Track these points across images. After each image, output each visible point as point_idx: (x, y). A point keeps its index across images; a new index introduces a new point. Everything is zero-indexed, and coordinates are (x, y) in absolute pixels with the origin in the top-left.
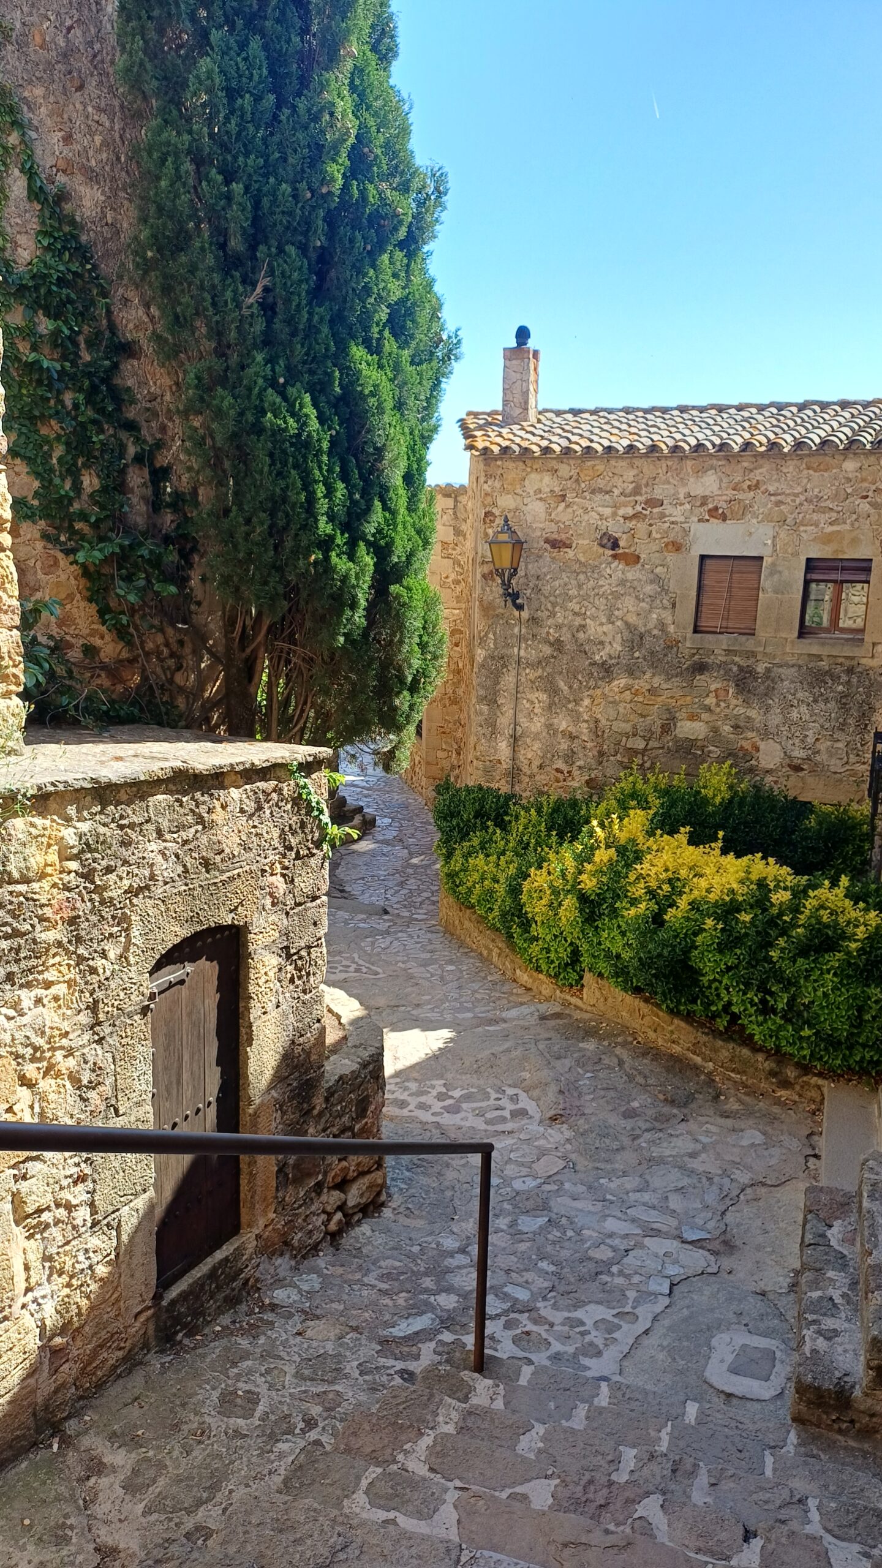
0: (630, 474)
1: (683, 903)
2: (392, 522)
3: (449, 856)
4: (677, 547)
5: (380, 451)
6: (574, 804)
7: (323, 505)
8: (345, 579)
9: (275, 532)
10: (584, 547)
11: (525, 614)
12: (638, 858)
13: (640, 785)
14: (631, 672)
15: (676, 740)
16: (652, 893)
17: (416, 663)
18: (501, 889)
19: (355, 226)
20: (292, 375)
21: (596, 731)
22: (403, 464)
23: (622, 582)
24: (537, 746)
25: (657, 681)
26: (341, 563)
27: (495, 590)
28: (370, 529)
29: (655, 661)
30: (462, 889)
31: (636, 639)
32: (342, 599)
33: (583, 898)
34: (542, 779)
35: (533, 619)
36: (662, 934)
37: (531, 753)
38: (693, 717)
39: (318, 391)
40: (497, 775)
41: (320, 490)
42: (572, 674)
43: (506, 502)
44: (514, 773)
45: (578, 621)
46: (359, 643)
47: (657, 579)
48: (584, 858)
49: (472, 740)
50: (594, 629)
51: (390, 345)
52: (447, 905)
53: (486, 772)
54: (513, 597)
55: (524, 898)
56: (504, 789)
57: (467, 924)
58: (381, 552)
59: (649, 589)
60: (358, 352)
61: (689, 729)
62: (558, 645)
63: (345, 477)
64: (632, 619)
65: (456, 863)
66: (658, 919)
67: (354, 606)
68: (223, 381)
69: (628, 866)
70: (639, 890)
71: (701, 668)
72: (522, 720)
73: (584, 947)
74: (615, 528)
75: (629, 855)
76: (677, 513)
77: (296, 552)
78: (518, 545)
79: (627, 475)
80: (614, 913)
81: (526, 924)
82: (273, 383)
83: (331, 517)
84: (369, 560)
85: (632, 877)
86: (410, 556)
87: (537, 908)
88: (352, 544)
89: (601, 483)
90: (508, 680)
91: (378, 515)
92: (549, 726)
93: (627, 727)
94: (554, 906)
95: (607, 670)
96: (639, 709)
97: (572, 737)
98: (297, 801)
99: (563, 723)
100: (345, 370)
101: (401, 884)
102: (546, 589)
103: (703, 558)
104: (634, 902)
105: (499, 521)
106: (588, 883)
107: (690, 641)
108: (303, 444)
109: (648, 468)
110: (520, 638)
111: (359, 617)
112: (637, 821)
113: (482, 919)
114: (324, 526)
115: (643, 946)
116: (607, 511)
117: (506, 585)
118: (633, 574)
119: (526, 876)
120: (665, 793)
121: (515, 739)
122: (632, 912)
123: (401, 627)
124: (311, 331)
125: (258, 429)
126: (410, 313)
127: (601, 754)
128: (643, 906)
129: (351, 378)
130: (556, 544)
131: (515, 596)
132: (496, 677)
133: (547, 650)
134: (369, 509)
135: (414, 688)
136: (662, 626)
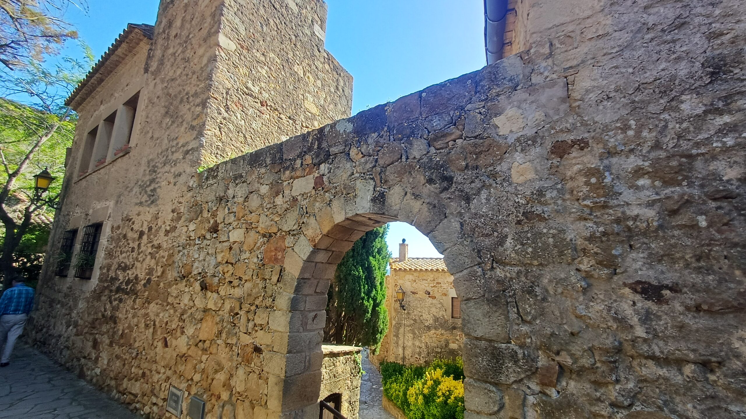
0: (432, 276)
1: (452, 397)
2: (377, 293)
3: (385, 384)
4: (446, 295)
5: (375, 278)
6: (421, 368)
7: (363, 290)
8: (367, 306)
9: (352, 296)
10: (421, 294)
11: (406, 312)
12: (439, 383)
13: (440, 363)
14: (436, 328)
15: (449, 349)
16: (443, 394)
17: (382, 327)
18: (401, 394)
19: (372, 234)
20: (358, 263)
21: (427, 347)
22: (380, 281)
23: (432, 304)
24: (410, 350)
25: (443, 332)
26: (366, 303)
27: (398, 305)
28: (372, 295)
29: (442, 326)
30: (390, 395)
31: (436, 319)
32: (366, 311)
33: (424, 396)
34: (412, 360)
35: (408, 313)
36: (447, 407)
37: (408, 352)
38: (454, 342)
39: (363, 266)
40: (399, 359)
41: (362, 287)
42: (419, 329)
43: (400, 282)
44: (404, 358)
45: (420, 314)
46: (369, 321)
47: (441, 303)
48: (425, 383)
49: (392, 348)
50: (425, 316)
51: (377, 256)
52: (385, 401)
53: (396, 358)
54: (402, 307)
55: (408, 396)
56: (401, 363)
57: (391, 406)
58: (375, 300)
59: (439, 306)
60: (371, 258)
61: (453, 346)
62: (415, 320)
63: (367, 284)
64: (435, 314)
65: (388, 386)
66: (445, 403)
67: (368, 313)
68: (343, 264)
69: (437, 386)
70: (440, 394)
71: (454, 328)
72: (406, 342)
73: (425, 412)
74: (429, 289)
75: (437, 383)
76: (445, 286)
77: (356, 300)
78: (404, 293)
79: (431, 276)
80: (434, 401)
81: (409, 405)
82: (353, 265)
83: (364, 293)
84: (372, 302)
85: (438, 389)
86: (381, 301)
87: (412, 400)
88: (368, 299)
89: (425, 278)
90: (402, 330)
91: (374, 292)
92: (413, 344)
93: (435, 345)
94: (416, 399)
95: (429, 328)
96: (439, 340)
97: (420, 348)
98: (354, 361)
99: (417, 343)
100: (368, 261)
101: (370, 394)
102: (411, 305)
103: (452, 298)
104: (439, 397)
105: (399, 287)
106: (426, 391)
107: (451, 320)
108: (359, 277)
109: (436, 274)
110: (405, 318)
111: (369, 315)
112: (439, 373)
113: (395, 404)
114: (363, 295)
115: (442, 411)
116: (427, 285)
117: (401, 304)
118: (434, 301)
119: (408, 389)
120: (447, 365)
121: (404, 348)
122: (439, 400)
123: (378, 318)
124: (362, 254)
125: (350, 274)
126: (382, 249)
127: (428, 353)
128: (441, 398)
129: (369, 263)
130: (414, 293)
131: (403, 306)
132: (398, 329)
133: (412, 322)
134: (372, 291)
135: (381, 333)
136: (443, 316)
